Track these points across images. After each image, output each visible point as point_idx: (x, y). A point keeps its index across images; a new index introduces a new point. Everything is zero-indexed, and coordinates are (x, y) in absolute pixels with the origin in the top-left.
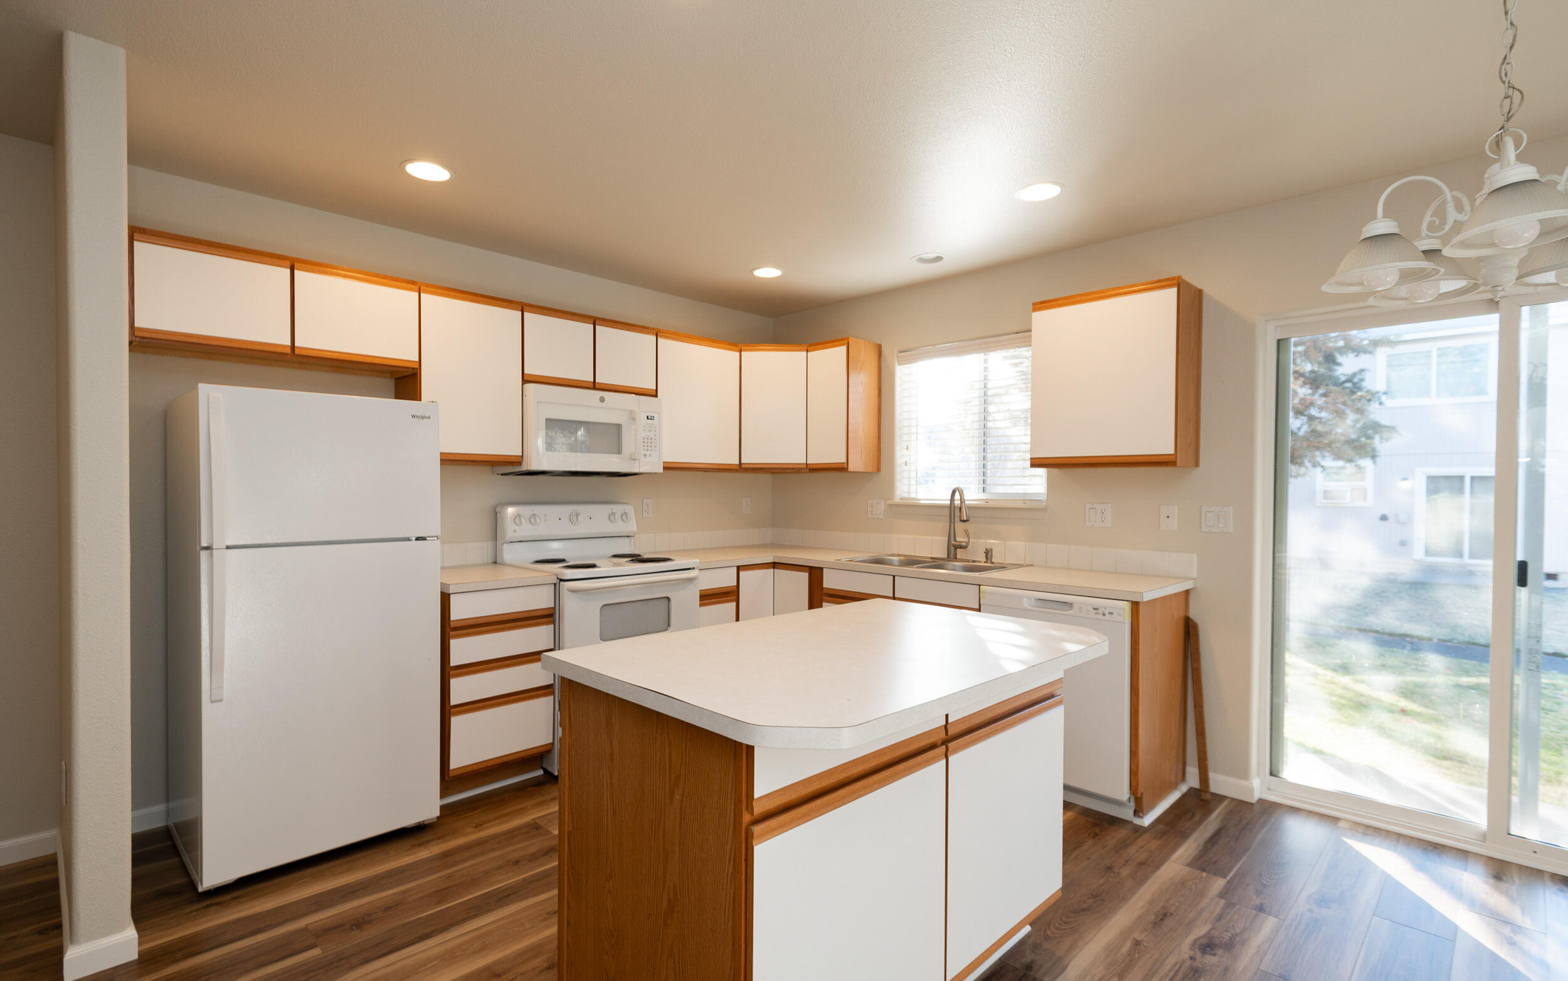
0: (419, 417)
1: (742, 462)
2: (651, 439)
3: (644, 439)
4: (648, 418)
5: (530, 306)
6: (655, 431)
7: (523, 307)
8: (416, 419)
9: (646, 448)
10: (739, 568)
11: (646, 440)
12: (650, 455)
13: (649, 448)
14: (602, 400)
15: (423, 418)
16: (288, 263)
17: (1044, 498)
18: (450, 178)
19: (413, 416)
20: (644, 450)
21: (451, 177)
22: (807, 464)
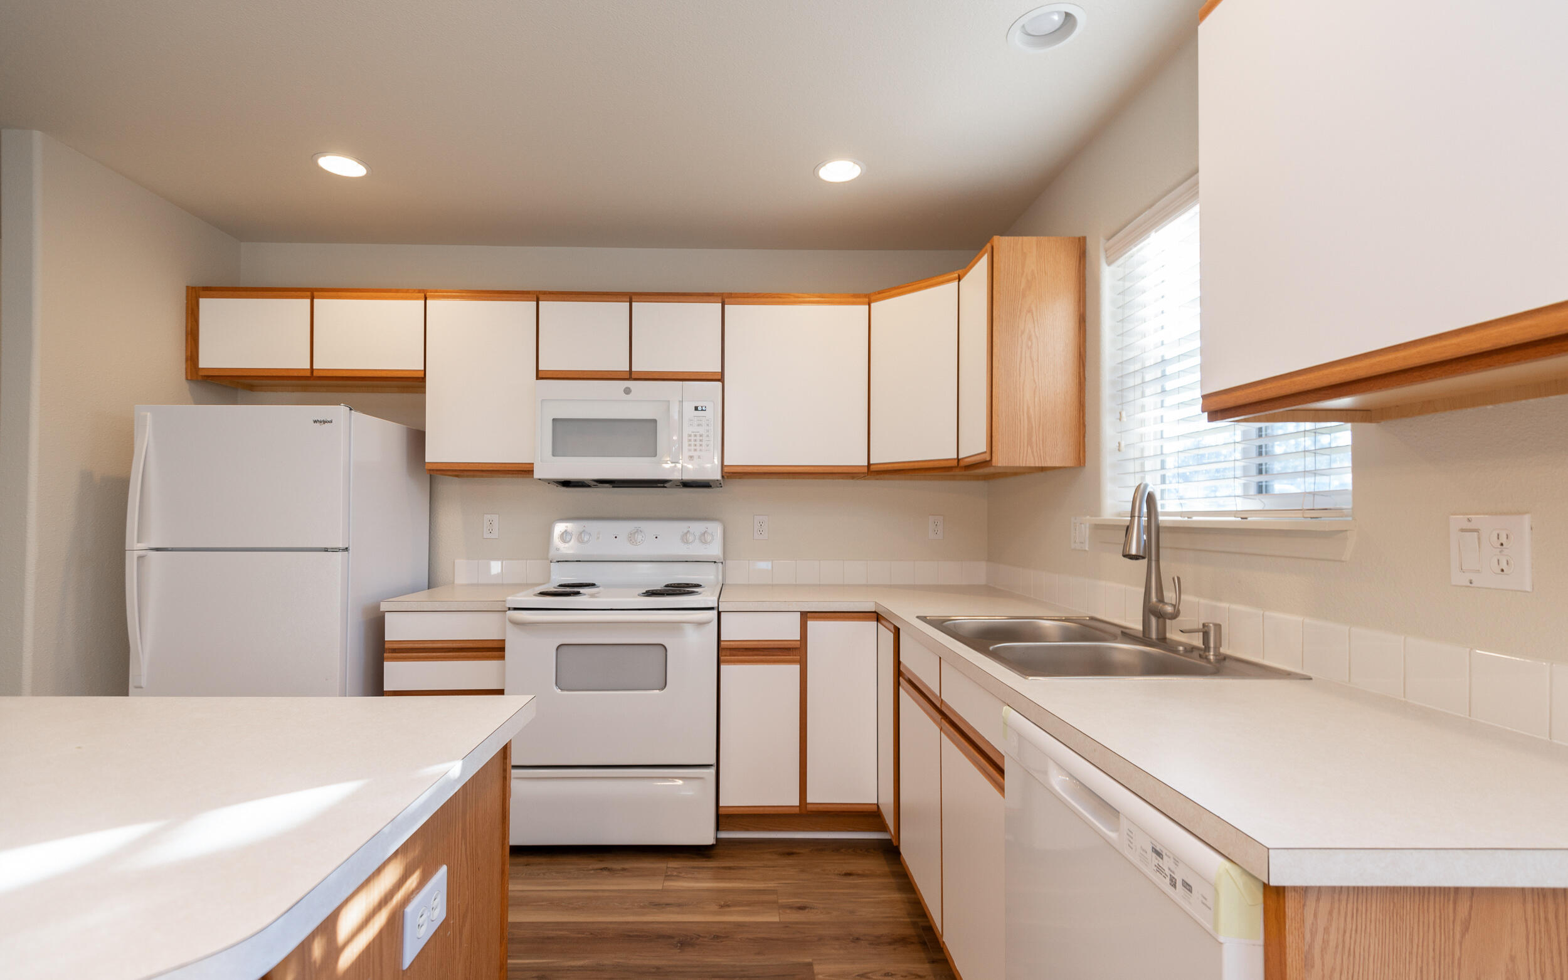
0: (321, 422)
1: (871, 462)
2: (701, 436)
3: (690, 436)
4: (696, 409)
5: (545, 293)
6: (708, 425)
7: (538, 297)
8: (318, 424)
9: (693, 448)
10: (805, 616)
11: (693, 438)
12: (699, 457)
13: (698, 448)
14: (627, 391)
15: (325, 422)
16: (309, 294)
17: (1346, 503)
18: (365, 175)
19: (315, 422)
20: (690, 450)
21: (367, 173)
22: (958, 460)
